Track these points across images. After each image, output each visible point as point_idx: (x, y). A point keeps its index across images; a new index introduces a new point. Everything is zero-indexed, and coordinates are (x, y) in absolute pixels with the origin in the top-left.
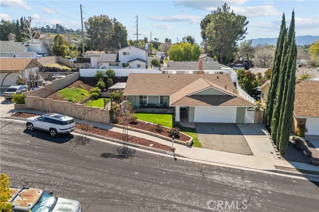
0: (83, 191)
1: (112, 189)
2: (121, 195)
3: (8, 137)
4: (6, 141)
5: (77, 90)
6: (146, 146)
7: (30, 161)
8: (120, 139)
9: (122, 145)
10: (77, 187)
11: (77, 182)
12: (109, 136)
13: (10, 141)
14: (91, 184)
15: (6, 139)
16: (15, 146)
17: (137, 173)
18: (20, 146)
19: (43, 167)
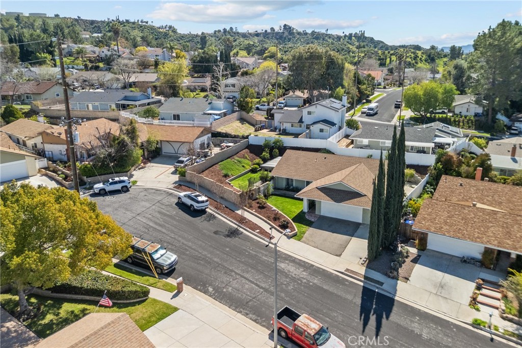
0: (188, 253)
1: (205, 255)
2: (207, 260)
3: (164, 207)
4: (162, 210)
5: (239, 162)
6: (253, 231)
7: (168, 227)
8: (237, 221)
9: (236, 226)
10: (186, 249)
11: (188, 246)
12: (231, 217)
13: (164, 211)
14: (194, 250)
15: (162, 208)
16: (165, 215)
17: (227, 249)
18: (168, 216)
19: (174, 233)
